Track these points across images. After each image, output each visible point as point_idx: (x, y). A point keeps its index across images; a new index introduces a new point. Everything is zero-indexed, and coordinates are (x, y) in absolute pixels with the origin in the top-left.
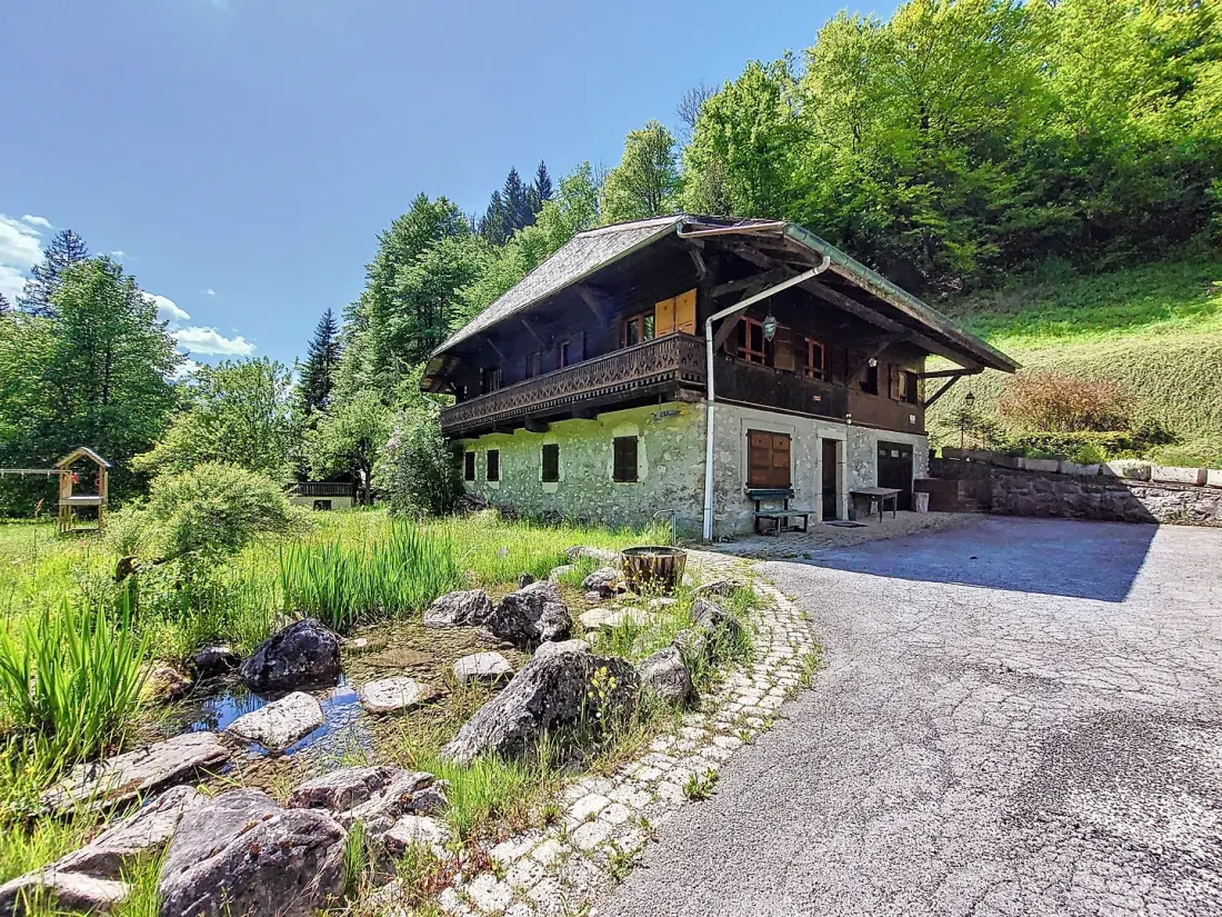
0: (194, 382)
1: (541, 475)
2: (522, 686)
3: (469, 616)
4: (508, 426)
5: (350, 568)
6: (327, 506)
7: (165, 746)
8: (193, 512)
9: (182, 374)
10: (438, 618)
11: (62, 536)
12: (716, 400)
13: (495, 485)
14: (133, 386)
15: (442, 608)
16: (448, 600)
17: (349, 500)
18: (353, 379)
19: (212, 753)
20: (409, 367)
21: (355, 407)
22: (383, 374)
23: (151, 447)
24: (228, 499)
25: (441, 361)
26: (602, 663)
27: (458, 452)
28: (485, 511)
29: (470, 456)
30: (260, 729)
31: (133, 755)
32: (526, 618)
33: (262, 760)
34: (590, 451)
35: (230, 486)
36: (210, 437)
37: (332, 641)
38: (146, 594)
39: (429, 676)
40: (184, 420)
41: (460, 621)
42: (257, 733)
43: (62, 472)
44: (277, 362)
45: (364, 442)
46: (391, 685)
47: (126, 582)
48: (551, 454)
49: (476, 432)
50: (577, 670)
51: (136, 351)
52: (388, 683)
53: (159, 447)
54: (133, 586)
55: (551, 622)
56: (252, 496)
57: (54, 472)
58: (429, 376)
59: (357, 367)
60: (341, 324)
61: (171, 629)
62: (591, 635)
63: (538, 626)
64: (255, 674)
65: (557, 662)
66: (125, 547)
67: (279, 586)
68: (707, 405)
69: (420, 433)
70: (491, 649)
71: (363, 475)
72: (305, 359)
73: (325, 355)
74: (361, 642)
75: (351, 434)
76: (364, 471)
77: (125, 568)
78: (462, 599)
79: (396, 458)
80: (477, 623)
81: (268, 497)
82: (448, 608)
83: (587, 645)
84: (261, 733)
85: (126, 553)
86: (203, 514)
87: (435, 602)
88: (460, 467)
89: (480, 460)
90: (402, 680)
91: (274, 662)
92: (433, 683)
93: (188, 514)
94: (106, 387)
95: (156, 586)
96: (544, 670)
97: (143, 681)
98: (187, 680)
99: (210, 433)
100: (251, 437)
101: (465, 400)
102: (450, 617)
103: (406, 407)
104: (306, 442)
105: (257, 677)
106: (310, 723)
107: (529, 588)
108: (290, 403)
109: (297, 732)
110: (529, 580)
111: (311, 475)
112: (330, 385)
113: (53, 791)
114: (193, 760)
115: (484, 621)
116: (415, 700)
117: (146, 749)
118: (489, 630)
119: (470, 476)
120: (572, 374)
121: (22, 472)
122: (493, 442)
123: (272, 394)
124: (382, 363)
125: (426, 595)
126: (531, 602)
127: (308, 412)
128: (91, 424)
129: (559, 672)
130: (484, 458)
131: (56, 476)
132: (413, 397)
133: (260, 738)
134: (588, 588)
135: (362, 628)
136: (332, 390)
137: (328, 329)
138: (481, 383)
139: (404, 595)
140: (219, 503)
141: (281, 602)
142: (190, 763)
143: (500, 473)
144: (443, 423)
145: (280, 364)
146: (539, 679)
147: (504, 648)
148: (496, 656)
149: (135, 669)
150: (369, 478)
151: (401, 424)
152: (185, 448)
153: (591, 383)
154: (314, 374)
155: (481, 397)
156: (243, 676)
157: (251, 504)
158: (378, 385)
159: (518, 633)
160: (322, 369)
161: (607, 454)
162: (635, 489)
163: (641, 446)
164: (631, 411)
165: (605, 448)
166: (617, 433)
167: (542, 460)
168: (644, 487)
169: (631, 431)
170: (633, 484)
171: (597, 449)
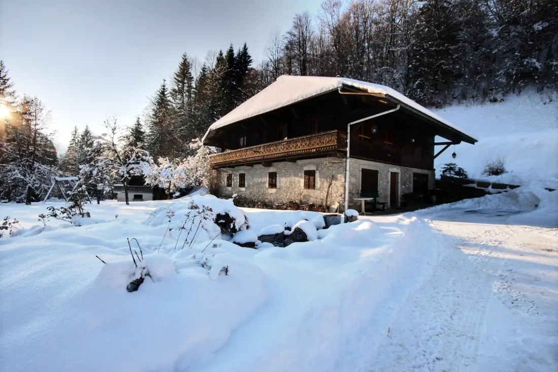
12: (350, 157)
68: (346, 159)
161: (301, 177)
162: (314, 193)
163: (317, 175)
164: (312, 160)
165: (300, 174)
166: (306, 168)
167: (268, 179)
168: (319, 192)
169: (312, 168)
170: (313, 190)
171: (296, 175)
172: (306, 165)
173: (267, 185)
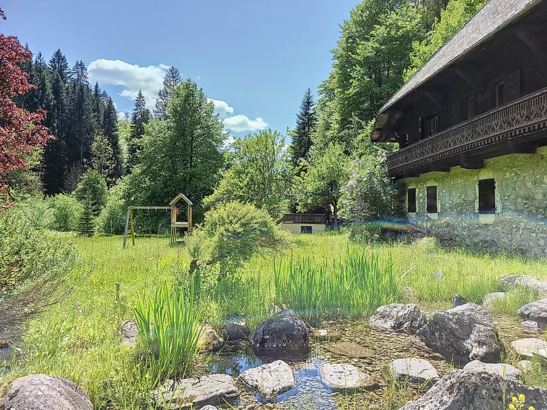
0: (233, 150)
1: (477, 206)
2: (440, 393)
3: (405, 326)
4: (444, 165)
5: (318, 276)
6: (308, 230)
7: (208, 379)
8: (225, 233)
9: (227, 146)
10: (380, 323)
11: (172, 245)
13: (434, 216)
14: (203, 155)
15: (383, 316)
16: (389, 310)
17: (323, 226)
18: (325, 137)
19: (230, 390)
20: (363, 123)
21: (325, 158)
22: (346, 131)
23: (212, 192)
24: (243, 225)
25: (386, 116)
26: (524, 391)
27: (402, 189)
28: (425, 239)
29: (413, 192)
30: (257, 381)
31: (192, 380)
32: (454, 335)
33: (257, 402)
34: (529, 184)
35: (243, 217)
36: (241, 184)
37: (303, 328)
38: (204, 282)
39: (370, 368)
40: (228, 174)
41: (398, 327)
42: (255, 383)
43: (172, 208)
44: (276, 132)
45: (333, 184)
46: (341, 369)
47: (194, 274)
48: (487, 189)
49: (417, 171)
50: (495, 391)
51: (205, 134)
52: (339, 367)
53: (216, 192)
54: (197, 278)
55: (480, 343)
56: (256, 223)
57: (169, 208)
58: (378, 130)
59: (328, 127)
60: (316, 98)
61: (214, 305)
62: (524, 363)
63: (468, 344)
64: (257, 342)
65: (473, 379)
66: (194, 253)
67: (273, 284)
69: (372, 174)
70: (422, 357)
71: (332, 207)
72: (294, 126)
73: (307, 121)
74: (323, 333)
75: (324, 178)
76: (333, 205)
77: (194, 265)
78: (400, 310)
79: (354, 195)
80: (413, 333)
81: (265, 224)
82: (388, 316)
83: (518, 371)
84: (257, 383)
85: (194, 257)
86: (230, 234)
87: (378, 310)
88: (403, 201)
89: (421, 195)
90: (349, 367)
91: (268, 337)
92: (373, 375)
93: (222, 234)
94: (191, 157)
95: (208, 278)
96: (461, 383)
97: (199, 336)
98: (221, 340)
99: (241, 182)
100: (262, 184)
101: (407, 145)
102: (390, 324)
103: (361, 155)
104: (294, 186)
105: (258, 345)
106: (286, 384)
107: (459, 309)
108: (285, 158)
109: (277, 388)
110: (461, 301)
111: (299, 208)
112: (310, 143)
113: (156, 392)
114: (220, 391)
115: (418, 331)
116: (358, 385)
117: (199, 378)
118: (422, 340)
119: (412, 209)
120: (507, 112)
121: (156, 208)
122: (431, 180)
123: (274, 154)
124: (344, 123)
125: (371, 304)
126: (459, 322)
127: (296, 164)
128: (185, 180)
129: (475, 390)
130: (423, 194)
131: (170, 210)
132: (366, 147)
133: (257, 386)
134: (525, 317)
135: (324, 322)
136: (312, 147)
137: (308, 103)
138: (420, 130)
139: (355, 300)
140: (237, 227)
141: (274, 296)
142: (218, 393)
143: (439, 206)
144: (389, 166)
145: (278, 133)
146: (455, 391)
147: (435, 358)
148: (426, 364)
149: (196, 327)
150: (336, 210)
151: (357, 169)
152: (229, 192)
153: (528, 118)
154: (300, 137)
155: (421, 142)
156: (251, 343)
157: (255, 229)
158: (341, 139)
159: (448, 347)
160: (305, 133)
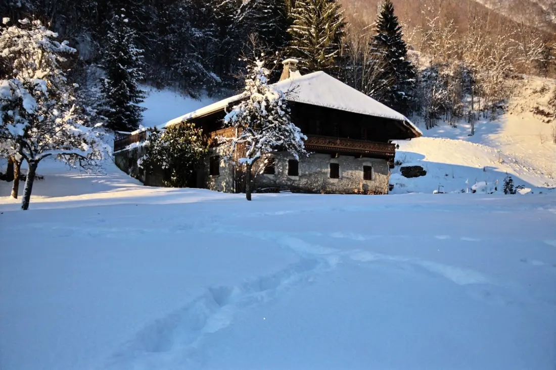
34: (353, 169)
143: (299, 172)
161: (361, 170)
162: (370, 182)
163: (373, 170)
164: (369, 159)
165: (360, 168)
166: (364, 164)
167: (329, 170)
168: (373, 182)
169: (369, 164)
170: (370, 181)
171: (356, 169)
172: (364, 161)
173: (329, 175)
